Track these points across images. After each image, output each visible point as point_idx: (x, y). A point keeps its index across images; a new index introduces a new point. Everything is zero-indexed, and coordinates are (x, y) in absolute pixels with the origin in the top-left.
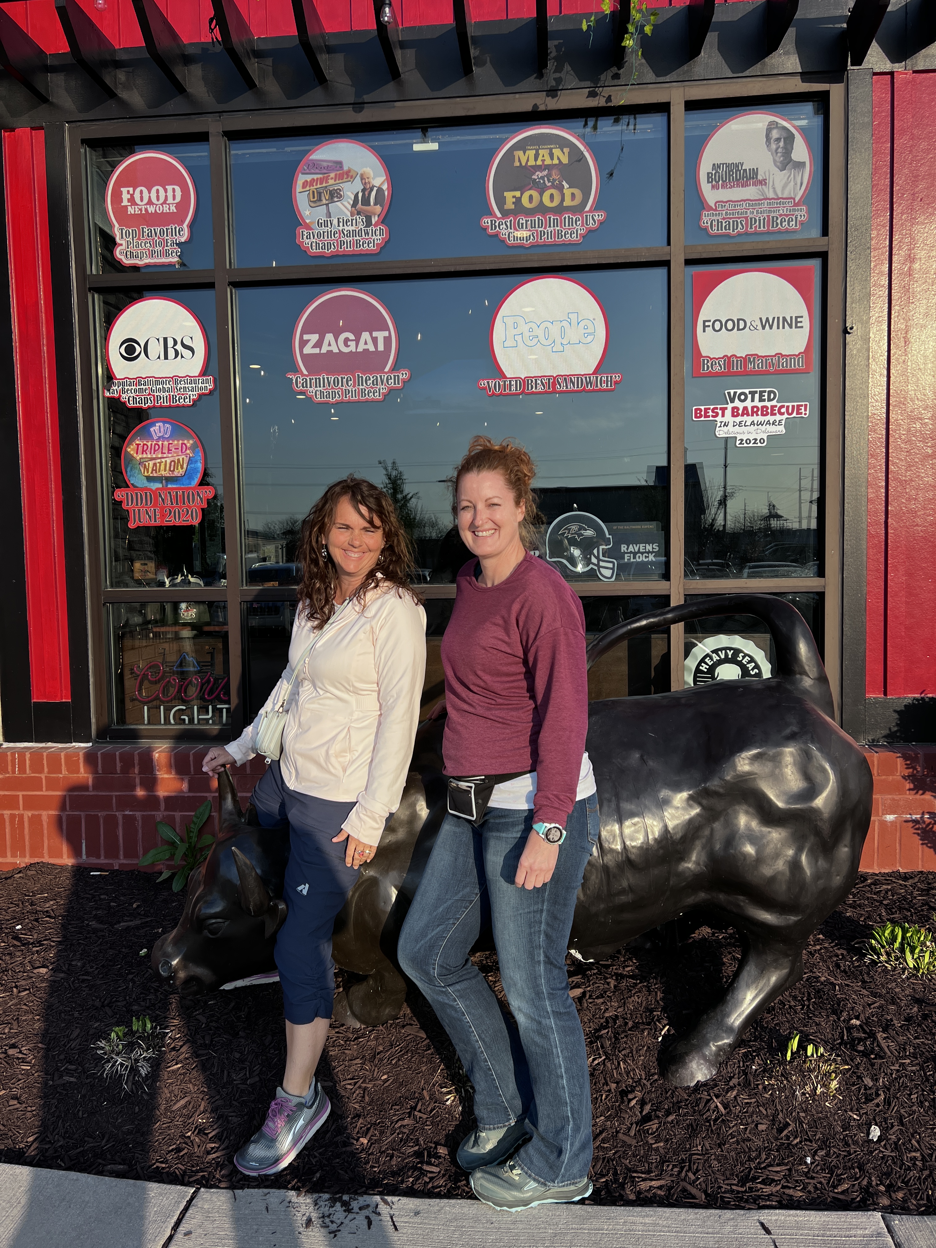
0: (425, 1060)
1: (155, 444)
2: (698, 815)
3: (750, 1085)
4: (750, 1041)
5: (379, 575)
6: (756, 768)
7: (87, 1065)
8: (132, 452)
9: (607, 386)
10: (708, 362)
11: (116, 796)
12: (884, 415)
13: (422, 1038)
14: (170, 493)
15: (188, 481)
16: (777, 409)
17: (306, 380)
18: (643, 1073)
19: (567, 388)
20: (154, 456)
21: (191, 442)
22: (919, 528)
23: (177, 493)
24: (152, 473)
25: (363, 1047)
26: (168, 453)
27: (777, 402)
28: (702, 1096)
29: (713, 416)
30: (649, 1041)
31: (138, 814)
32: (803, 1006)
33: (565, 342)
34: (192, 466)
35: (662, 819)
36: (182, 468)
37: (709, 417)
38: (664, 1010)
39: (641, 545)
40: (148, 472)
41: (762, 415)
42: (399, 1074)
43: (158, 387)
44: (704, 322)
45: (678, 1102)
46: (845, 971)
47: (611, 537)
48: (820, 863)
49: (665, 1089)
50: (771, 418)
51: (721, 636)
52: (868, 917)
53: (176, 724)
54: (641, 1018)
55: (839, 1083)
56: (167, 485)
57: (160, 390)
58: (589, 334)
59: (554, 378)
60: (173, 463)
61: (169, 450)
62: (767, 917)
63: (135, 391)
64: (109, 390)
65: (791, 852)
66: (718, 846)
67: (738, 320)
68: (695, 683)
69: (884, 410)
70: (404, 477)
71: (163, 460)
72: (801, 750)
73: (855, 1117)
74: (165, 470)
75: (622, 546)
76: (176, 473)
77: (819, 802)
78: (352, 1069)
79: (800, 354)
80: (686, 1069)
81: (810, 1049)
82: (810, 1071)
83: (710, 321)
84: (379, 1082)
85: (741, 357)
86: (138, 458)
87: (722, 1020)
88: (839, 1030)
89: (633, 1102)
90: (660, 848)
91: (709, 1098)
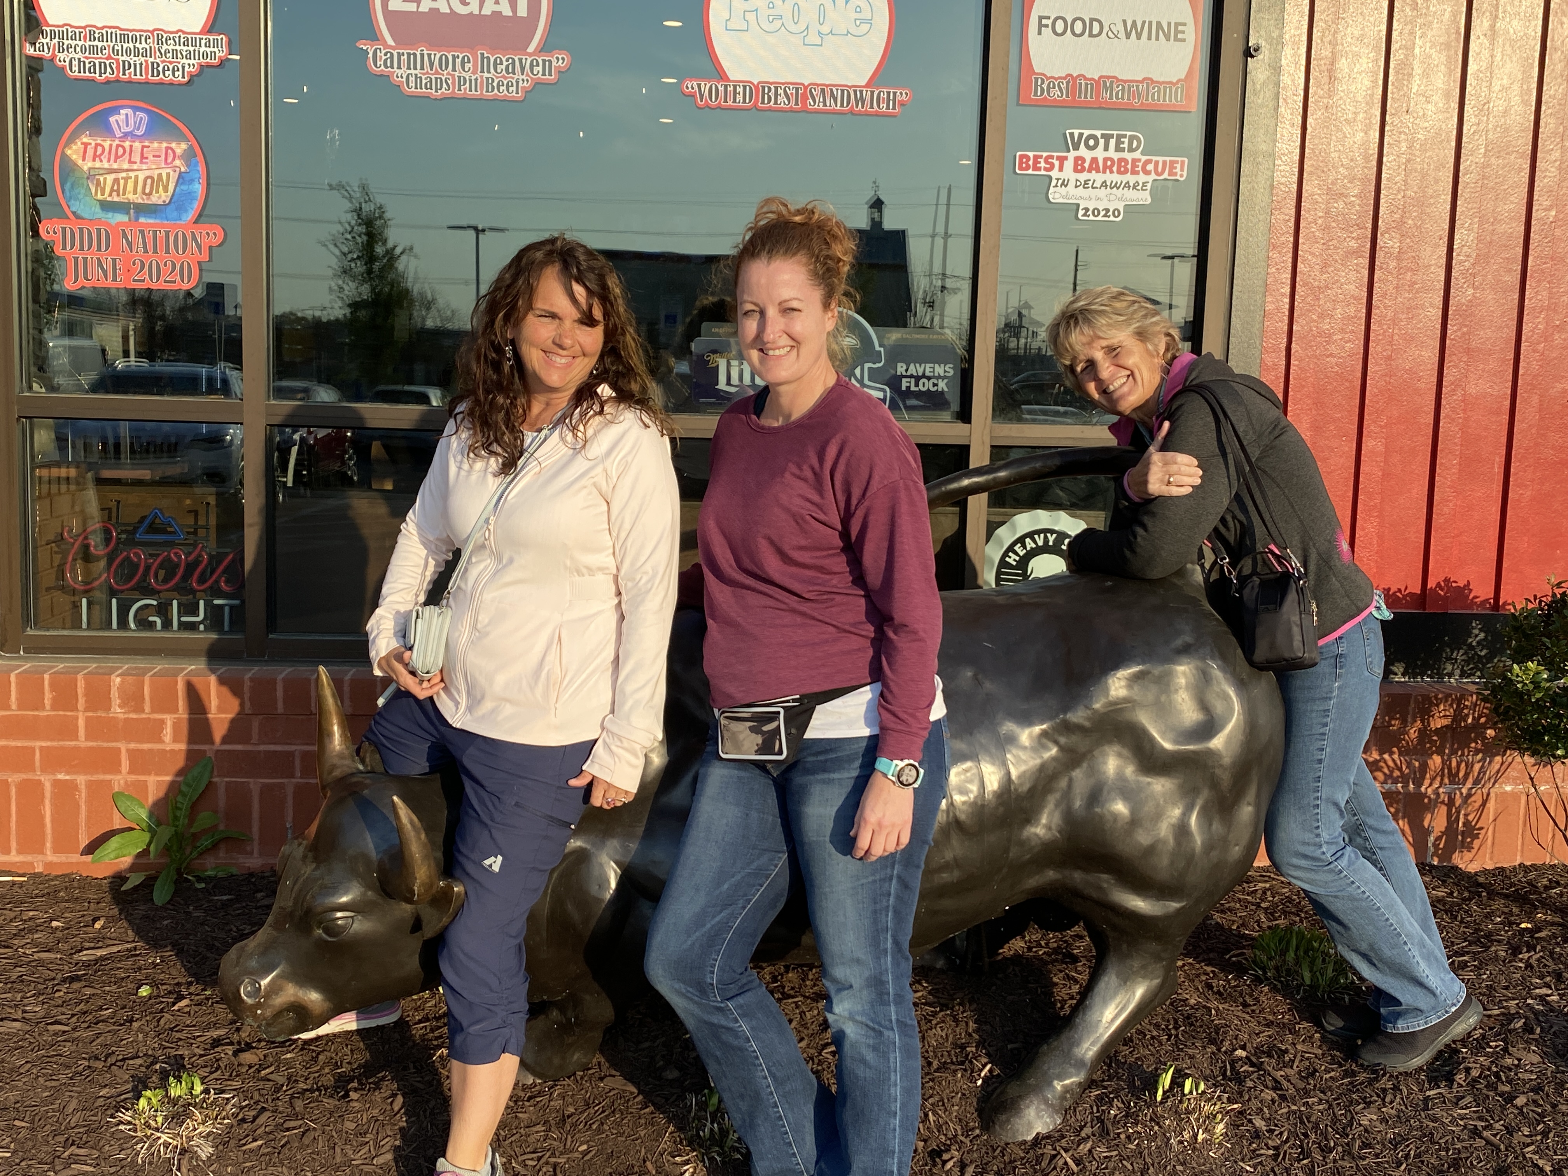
0: (643, 1121)
1: (118, 146)
2: (1054, 759)
3: (1108, 1134)
4: (1103, 1081)
5: (605, 390)
6: (1136, 693)
7: (107, 1148)
8: (74, 157)
9: (888, 108)
10: (1043, 82)
11: (41, 748)
12: (1295, 186)
13: (632, 1093)
14: (142, 232)
15: (175, 214)
16: (1140, 164)
17: (392, 54)
18: (958, 1128)
19: (825, 105)
20: (115, 166)
21: (184, 146)
22: (1333, 360)
23: (155, 232)
24: (110, 195)
25: (544, 1108)
26: (141, 162)
27: (1142, 154)
28: (1045, 1151)
29: (1046, 169)
30: (964, 1084)
31: (81, 779)
32: (1170, 1036)
33: (825, 29)
34: (184, 187)
35: (1004, 763)
36: (166, 190)
37: (1039, 169)
38: (979, 1045)
39: (928, 365)
40: (103, 194)
41: (1119, 172)
42: (606, 1142)
43: (125, 46)
44: (1041, 18)
45: (1011, 1162)
46: (1219, 993)
47: (882, 349)
48: (1214, 827)
49: (992, 1146)
50: (1131, 179)
51: (1039, 511)
52: (1243, 925)
53: (138, 630)
54: (949, 1055)
55: (1226, 1127)
56: (137, 219)
57: (128, 52)
58: (864, 21)
59: (806, 88)
60: (149, 181)
61: (143, 157)
62: (1139, 904)
63: (83, 49)
64: (34, 44)
65: (1176, 812)
66: (1078, 803)
67: (1092, 20)
68: (997, 584)
69: (1295, 178)
70: (387, 215)
71: (132, 174)
72: (1197, 668)
73: (1248, 1168)
74: (135, 193)
75: (899, 365)
76: (155, 199)
77: (1217, 743)
78: (531, 1139)
79: (1179, 81)
80: (1020, 1117)
81: (1188, 1084)
82: (1188, 1112)
83: (1049, 18)
84: (576, 1155)
85: (1093, 79)
86: (85, 168)
87: (1070, 1050)
88: (1220, 1064)
89: (949, 1165)
90: (1000, 804)
91: (1054, 1152)
